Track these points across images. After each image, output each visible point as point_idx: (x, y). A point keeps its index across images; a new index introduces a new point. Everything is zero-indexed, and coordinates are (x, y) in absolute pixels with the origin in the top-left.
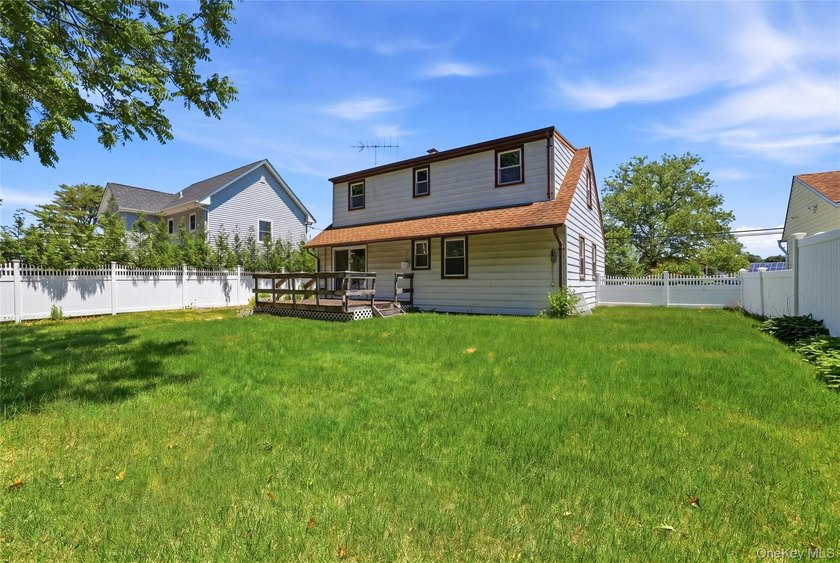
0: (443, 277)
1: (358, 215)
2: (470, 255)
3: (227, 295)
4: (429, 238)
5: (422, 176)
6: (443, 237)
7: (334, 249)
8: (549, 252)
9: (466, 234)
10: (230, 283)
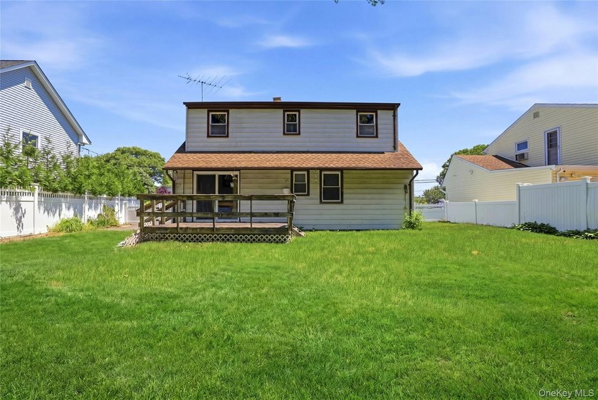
0: (321, 202)
1: (217, 143)
2: (345, 185)
3: (19, 221)
4: (308, 170)
5: (292, 118)
6: (321, 169)
7: (196, 173)
8: (403, 186)
9: (341, 170)
10: (23, 205)
